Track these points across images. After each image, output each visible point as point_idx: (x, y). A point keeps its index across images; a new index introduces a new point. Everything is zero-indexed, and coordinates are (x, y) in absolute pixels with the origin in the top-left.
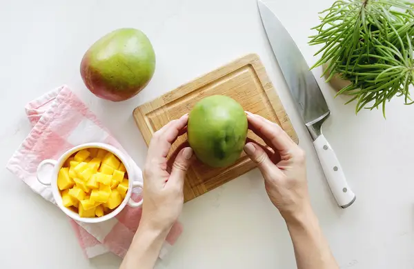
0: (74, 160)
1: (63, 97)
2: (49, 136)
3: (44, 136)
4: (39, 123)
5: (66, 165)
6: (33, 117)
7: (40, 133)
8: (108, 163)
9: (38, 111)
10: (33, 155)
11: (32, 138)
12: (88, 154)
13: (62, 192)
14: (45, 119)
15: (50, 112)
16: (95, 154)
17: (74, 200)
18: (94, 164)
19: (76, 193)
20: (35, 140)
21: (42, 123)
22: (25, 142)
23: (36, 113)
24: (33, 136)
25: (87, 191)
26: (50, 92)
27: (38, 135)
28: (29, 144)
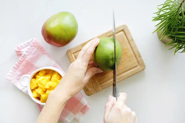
0: (38, 75)
1: (33, 44)
2: (26, 63)
3: (24, 63)
4: (21, 57)
5: (34, 77)
6: (19, 54)
7: (22, 62)
8: (55, 77)
9: (21, 51)
10: (19, 72)
11: (18, 64)
12: (45, 72)
13: (32, 90)
14: (24, 55)
15: (27, 52)
16: (48, 72)
17: (38, 94)
18: (48, 77)
19: (39, 91)
20: (20, 65)
21: (23, 57)
22: (15, 66)
23: (20, 52)
24: (18, 63)
25: (45, 90)
26: (27, 42)
27: (21, 63)
28: (17, 67)
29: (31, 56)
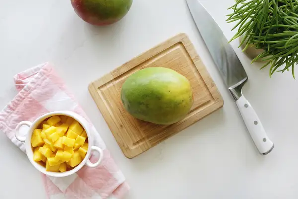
0: (47, 124)
1: (45, 71)
2: (30, 101)
3: (26, 101)
4: (23, 90)
5: (40, 127)
6: (19, 85)
7: (24, 98)
8: (73, 129)
9: (23, 81)
10: (16, 115)
11: (17, 102)
12: (58, 120)
13: (34, 149)
15: (32, 83)
16: (64, 120)
17: (43, 156)
18: (62, 129)
19: (44, 151)
20: (19, 103)
21: (25, 90)
22: (10, 104)
23: (22, 83)
24: (17, 100)
25: (54, 151)
26: (36, 67)
27: (21, 100)
28: (14, 106)
29: (39, 91)
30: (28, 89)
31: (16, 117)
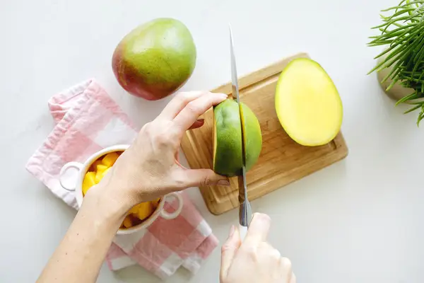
0: (102, 164)
1: (91, 92)
2: (74, 135)
3: (68, 136)
4: (63, 121)
5: (92, 168)
6: (57, 113)
7: (65, 132)
9: (62, 106)
10: (56, 156)
11: (55, 137)
14: (71, 116)
15: (76, 109)
20: (59, 139)
21: (66, 120)
22: (48, 142)
23: (60, 109)
24: (56, 135)
26: (76, 86)
27: (61, 134)
28: (52, 143)
29: (86, 120)
30: (69, 119)
31: (56, 158)
